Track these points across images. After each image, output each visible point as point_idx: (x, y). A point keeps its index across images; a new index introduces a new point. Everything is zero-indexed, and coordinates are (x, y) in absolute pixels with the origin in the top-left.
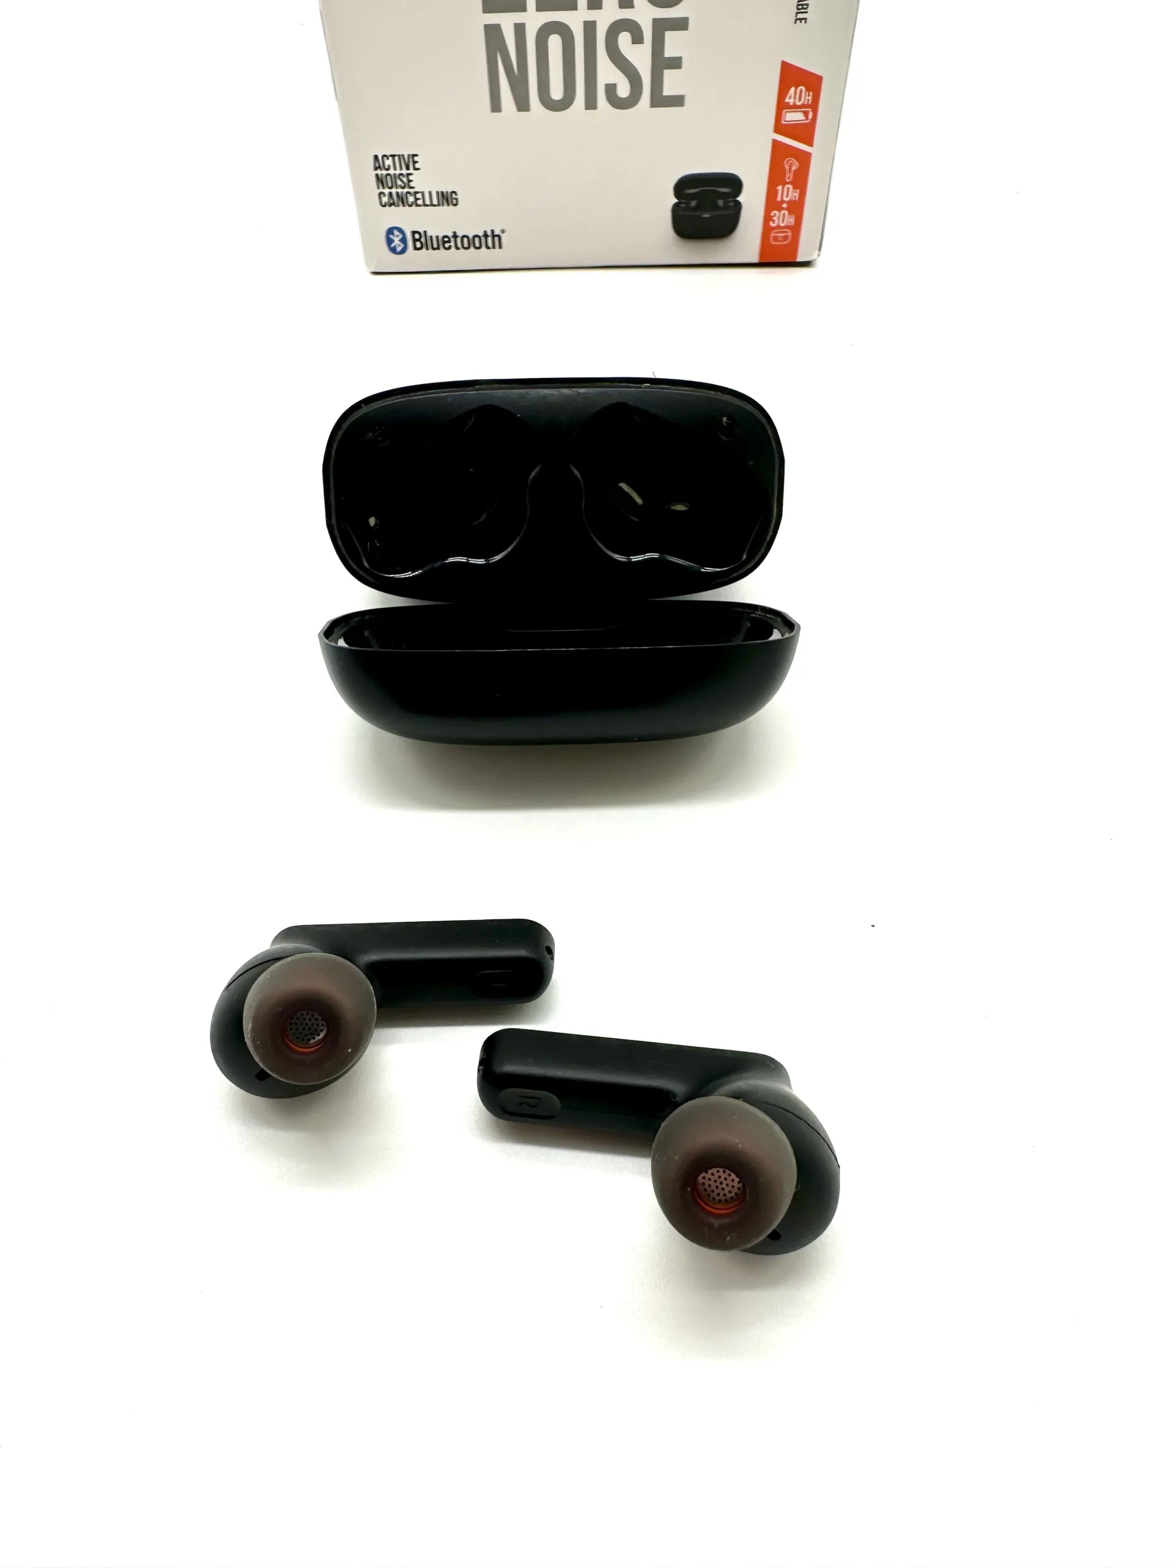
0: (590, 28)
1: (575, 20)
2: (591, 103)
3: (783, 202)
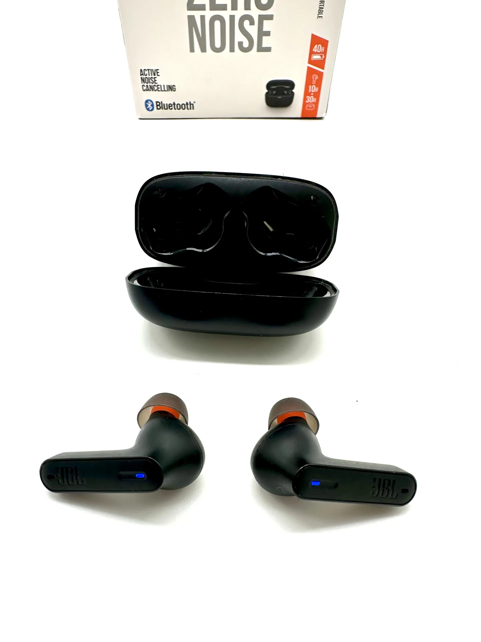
0: (232, 18)
1: (226, 14)
2: (232, 50)
3: (311, 92)
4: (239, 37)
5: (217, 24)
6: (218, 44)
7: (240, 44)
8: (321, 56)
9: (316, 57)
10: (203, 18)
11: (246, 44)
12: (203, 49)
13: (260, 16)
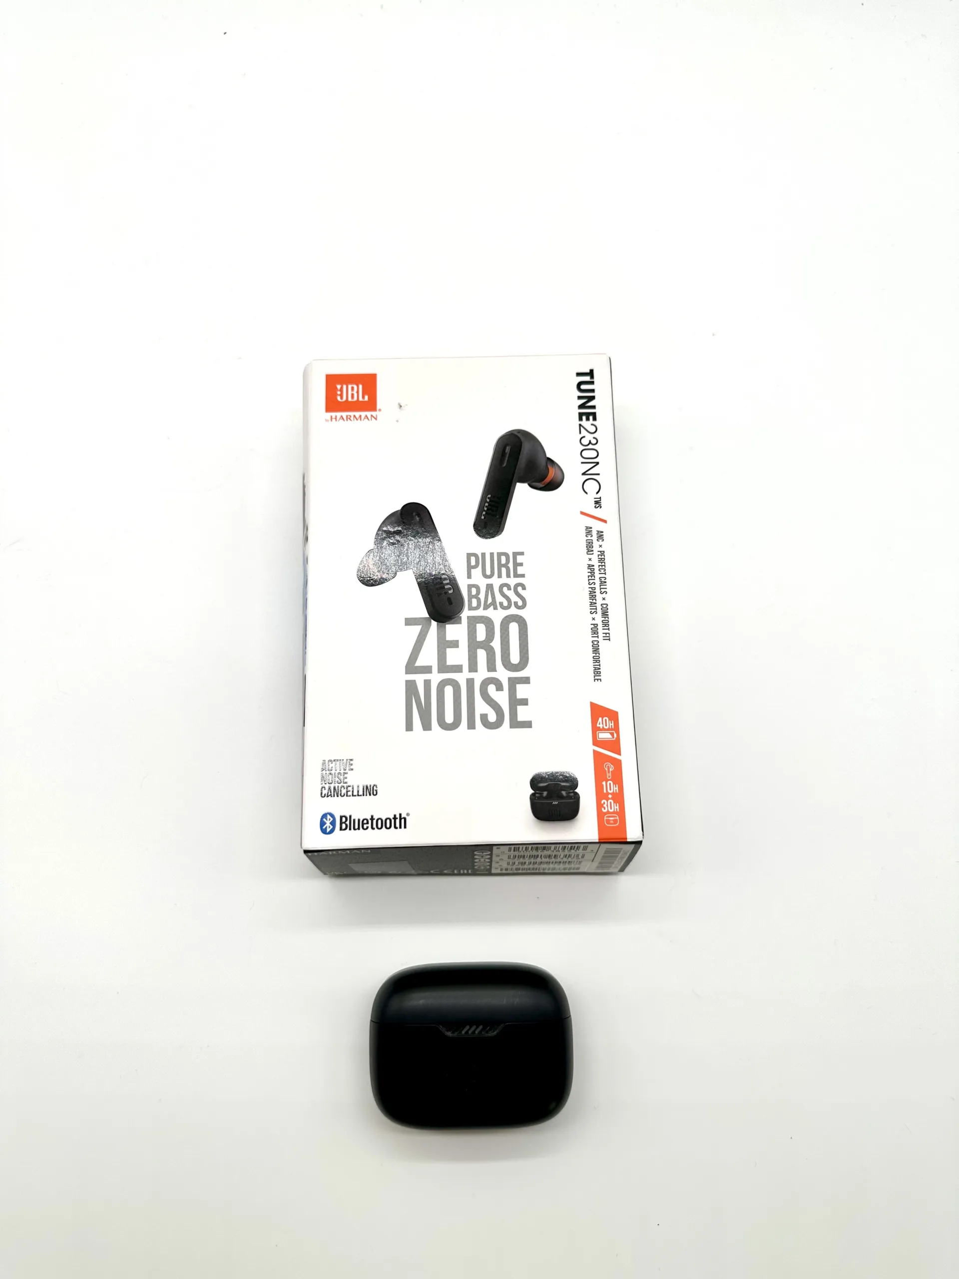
0: (470, 683)
1: (461, 678)
2: (471, 725)
3: (608, 793)
4: (481, 707)
5: (449, 691)
6: (449, 718)
7: (484, 717)
8: (612, 734)
9: (604, 736)
10: (427, 683)
11: (492, 717)
12: (427, 726)
13: (510, 679)
